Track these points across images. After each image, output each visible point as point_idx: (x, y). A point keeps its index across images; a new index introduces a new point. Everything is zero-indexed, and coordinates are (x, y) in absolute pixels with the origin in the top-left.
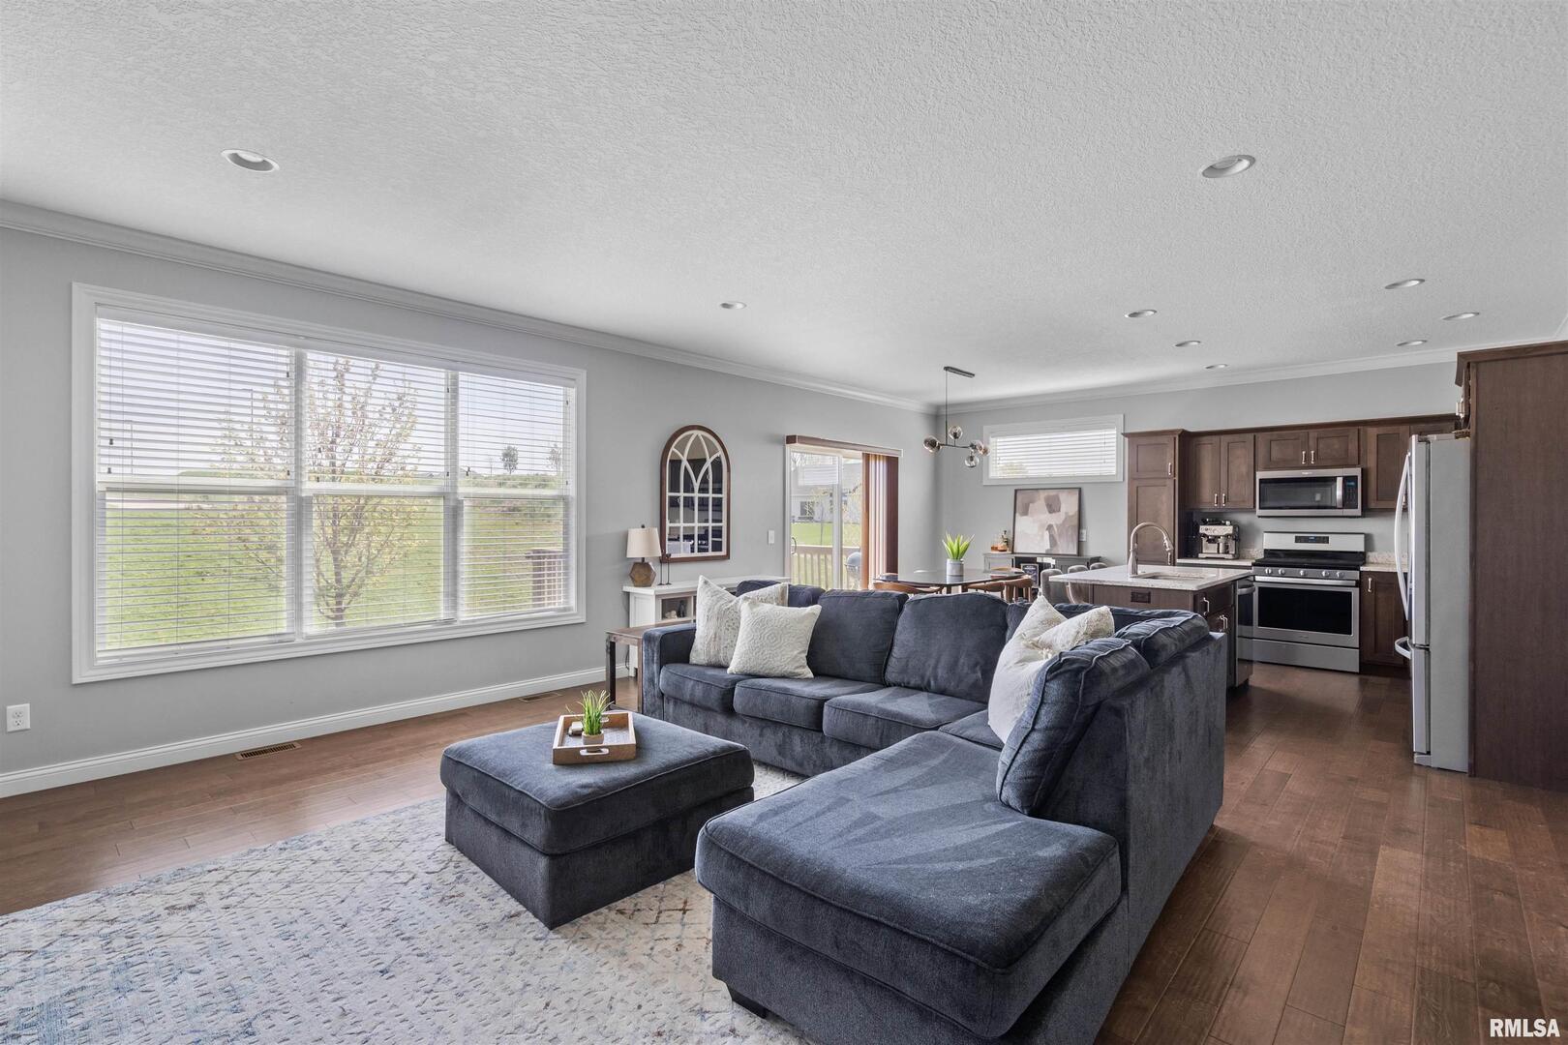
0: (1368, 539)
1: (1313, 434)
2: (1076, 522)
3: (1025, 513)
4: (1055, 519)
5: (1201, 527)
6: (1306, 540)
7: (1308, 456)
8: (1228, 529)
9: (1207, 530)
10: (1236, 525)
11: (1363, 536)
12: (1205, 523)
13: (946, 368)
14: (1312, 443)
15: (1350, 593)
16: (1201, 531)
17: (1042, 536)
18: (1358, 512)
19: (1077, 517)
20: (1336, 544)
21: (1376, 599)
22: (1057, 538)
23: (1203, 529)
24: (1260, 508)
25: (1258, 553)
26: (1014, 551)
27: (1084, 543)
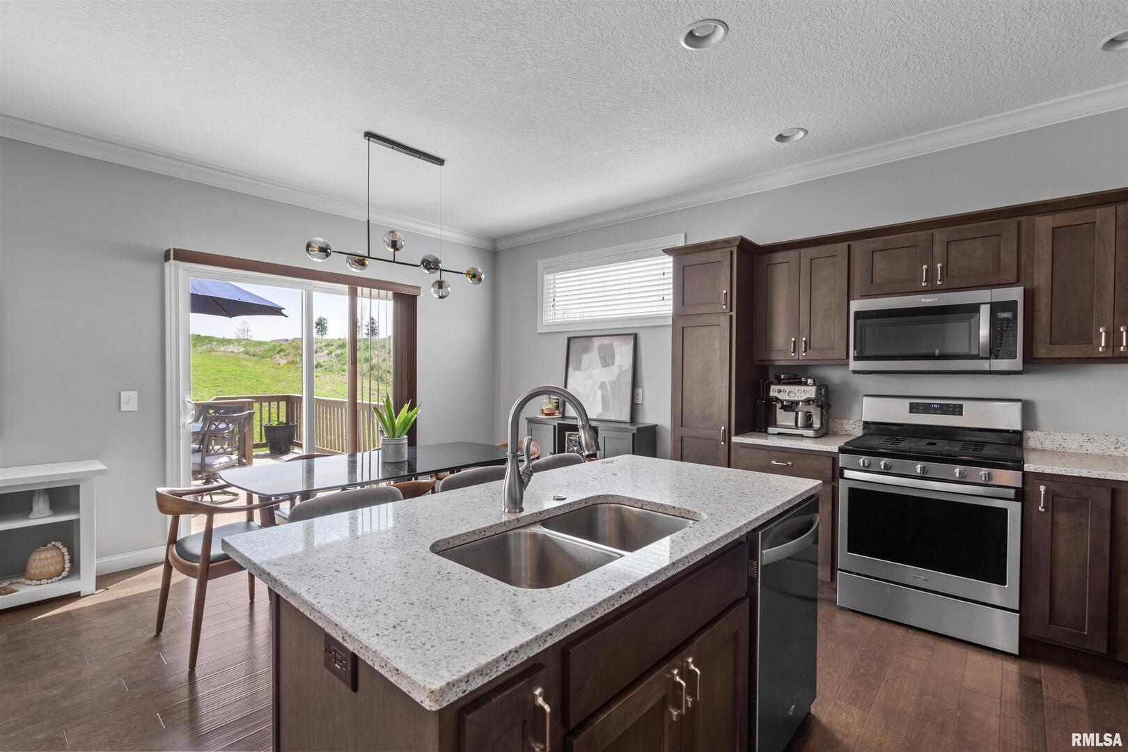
0: (1028, 409)
1: (940, 235)
2: (629, 378)
3: (578, 368)
4: (609, 375)
5: (773, 387)
6: (927, 409)
7: (931, 274)
8: (809, 392)
9: (780, 391)
10: (822, 385)
11: (1019, 405)
12: (779, 382)
13: (369, 135)
14: (938, 250)
15: (1004, 511)
16: (772, 394)
17: (595, 397)
18: (1017, 363)
20: (973, 417)
21: (1054, 524)
22: (609, 397)
23: (775, 391)
24: (856, 359)
25: (854, 430)
26: (566, 415)
27: (640, 406)
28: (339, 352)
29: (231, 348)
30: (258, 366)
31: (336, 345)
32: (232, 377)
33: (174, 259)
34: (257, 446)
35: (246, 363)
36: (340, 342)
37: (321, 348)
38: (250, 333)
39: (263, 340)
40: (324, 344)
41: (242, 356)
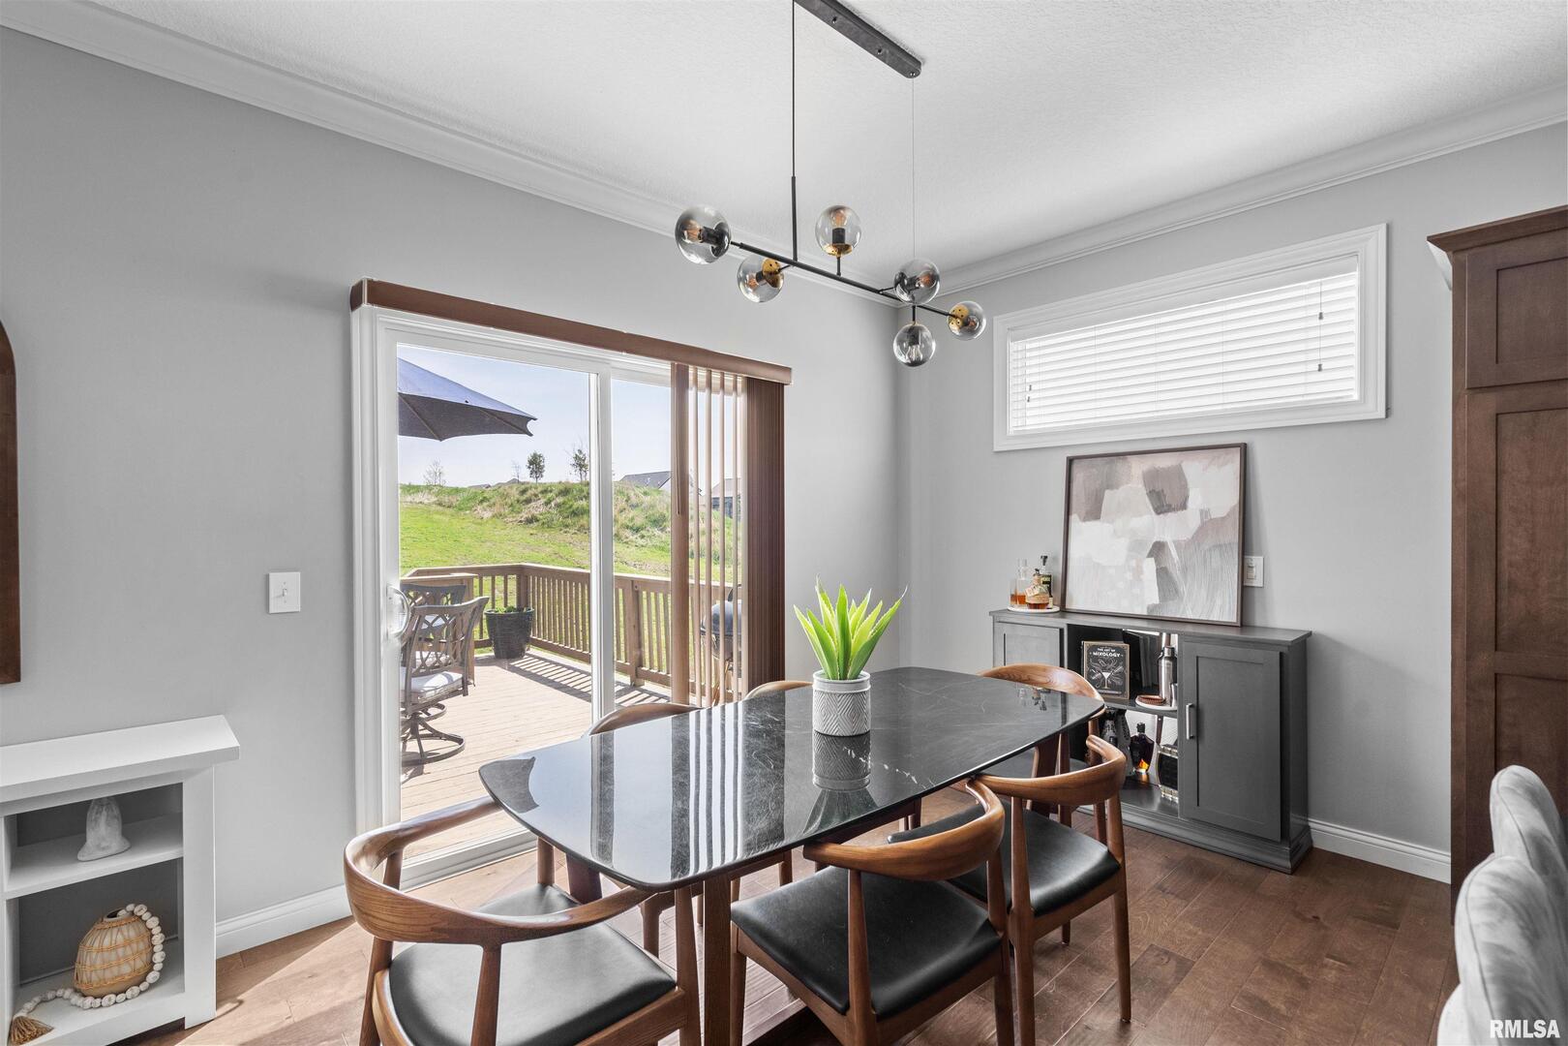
2: (1233, 536)
3: (1094, 513)
4: (1172, 529)
17: (1138, 571)
19: (1236, 515)
22: (1176, 573)
26: (1068, 606)
27: (1257, 593)
28: (560, 500)
29: (419, 497)
30: (454, 521)
31: (556, 491)
32: (423, 537)
33: (370, 301)
34: (481, 645)
35: (441, 517)
36: (561, 487)
37: (536, 495)
38: (443, 478)
39: (460, 487)
40: (540, 489)
41: (434, 507)
